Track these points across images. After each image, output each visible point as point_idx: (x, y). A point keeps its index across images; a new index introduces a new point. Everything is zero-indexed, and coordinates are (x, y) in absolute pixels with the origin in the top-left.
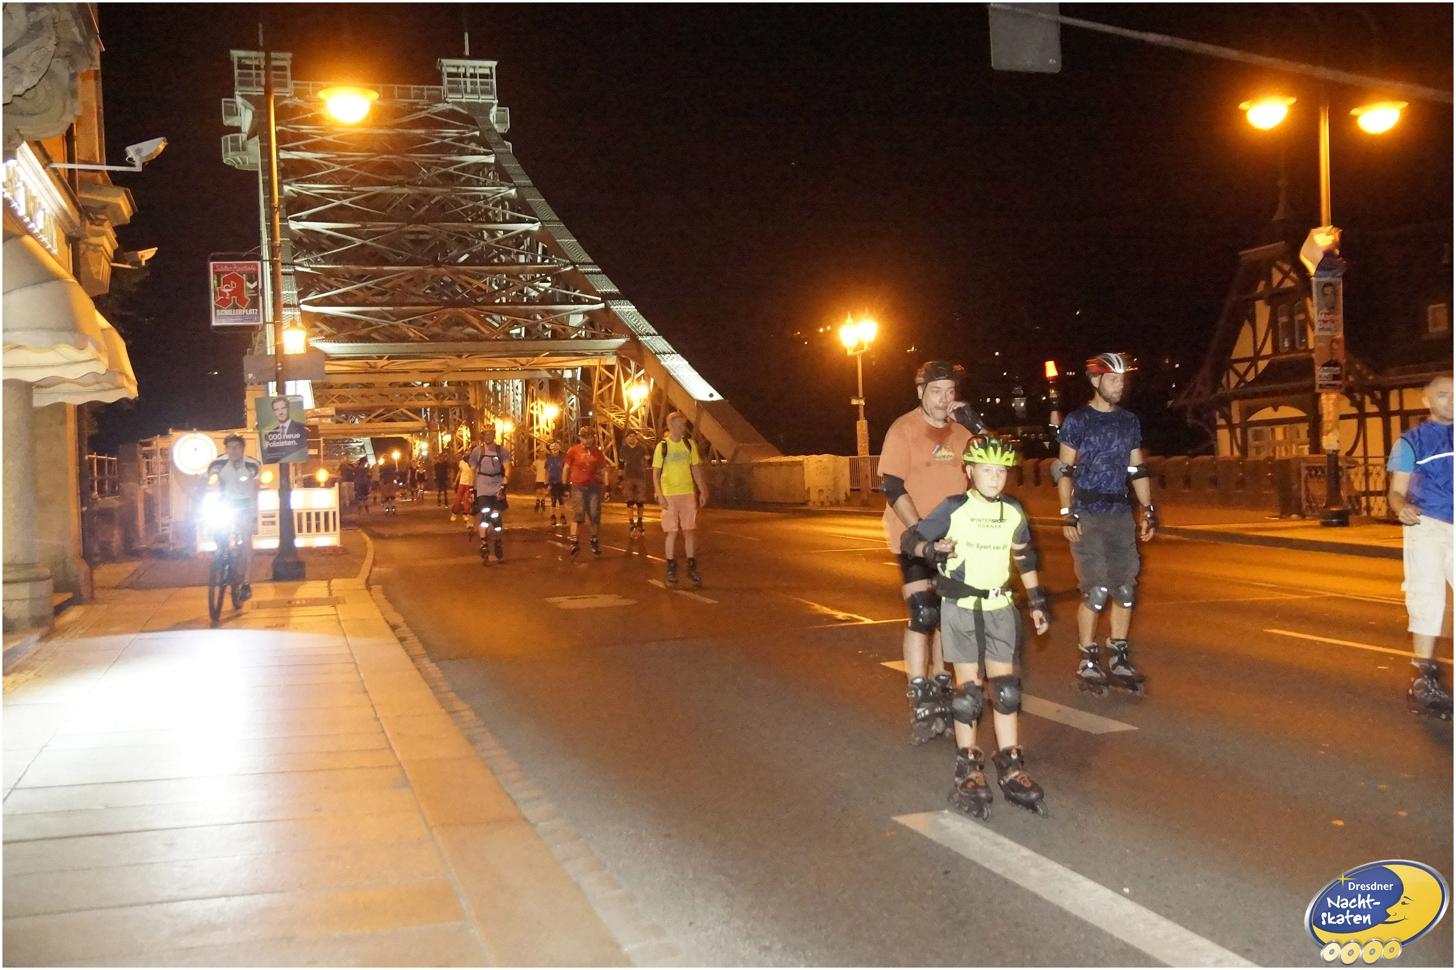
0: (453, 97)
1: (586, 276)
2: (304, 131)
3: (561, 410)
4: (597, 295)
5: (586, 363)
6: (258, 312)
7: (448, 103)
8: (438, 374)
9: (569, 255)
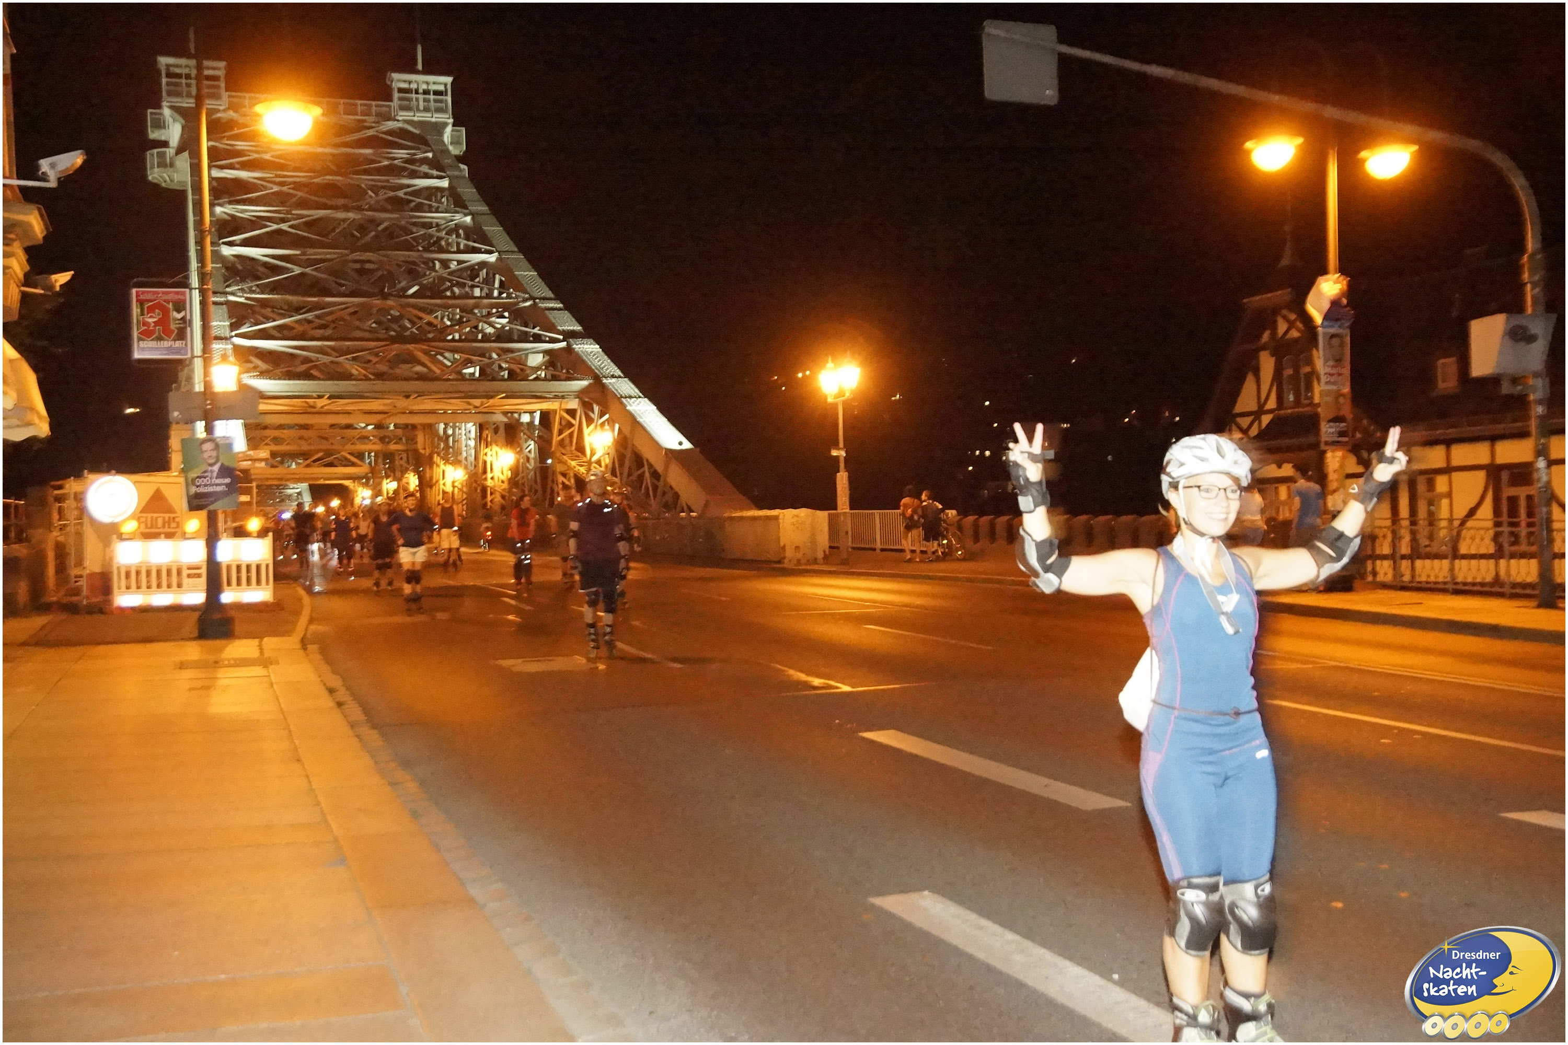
0: (404, 115)
1: (547, 312)
2: (239, 148)
3: (517, 456)
4: (559, 333)
5: (545, 406)
6: (186, 345)
7: (398, 121)
8: (382, 416)
9: (528, 290)
